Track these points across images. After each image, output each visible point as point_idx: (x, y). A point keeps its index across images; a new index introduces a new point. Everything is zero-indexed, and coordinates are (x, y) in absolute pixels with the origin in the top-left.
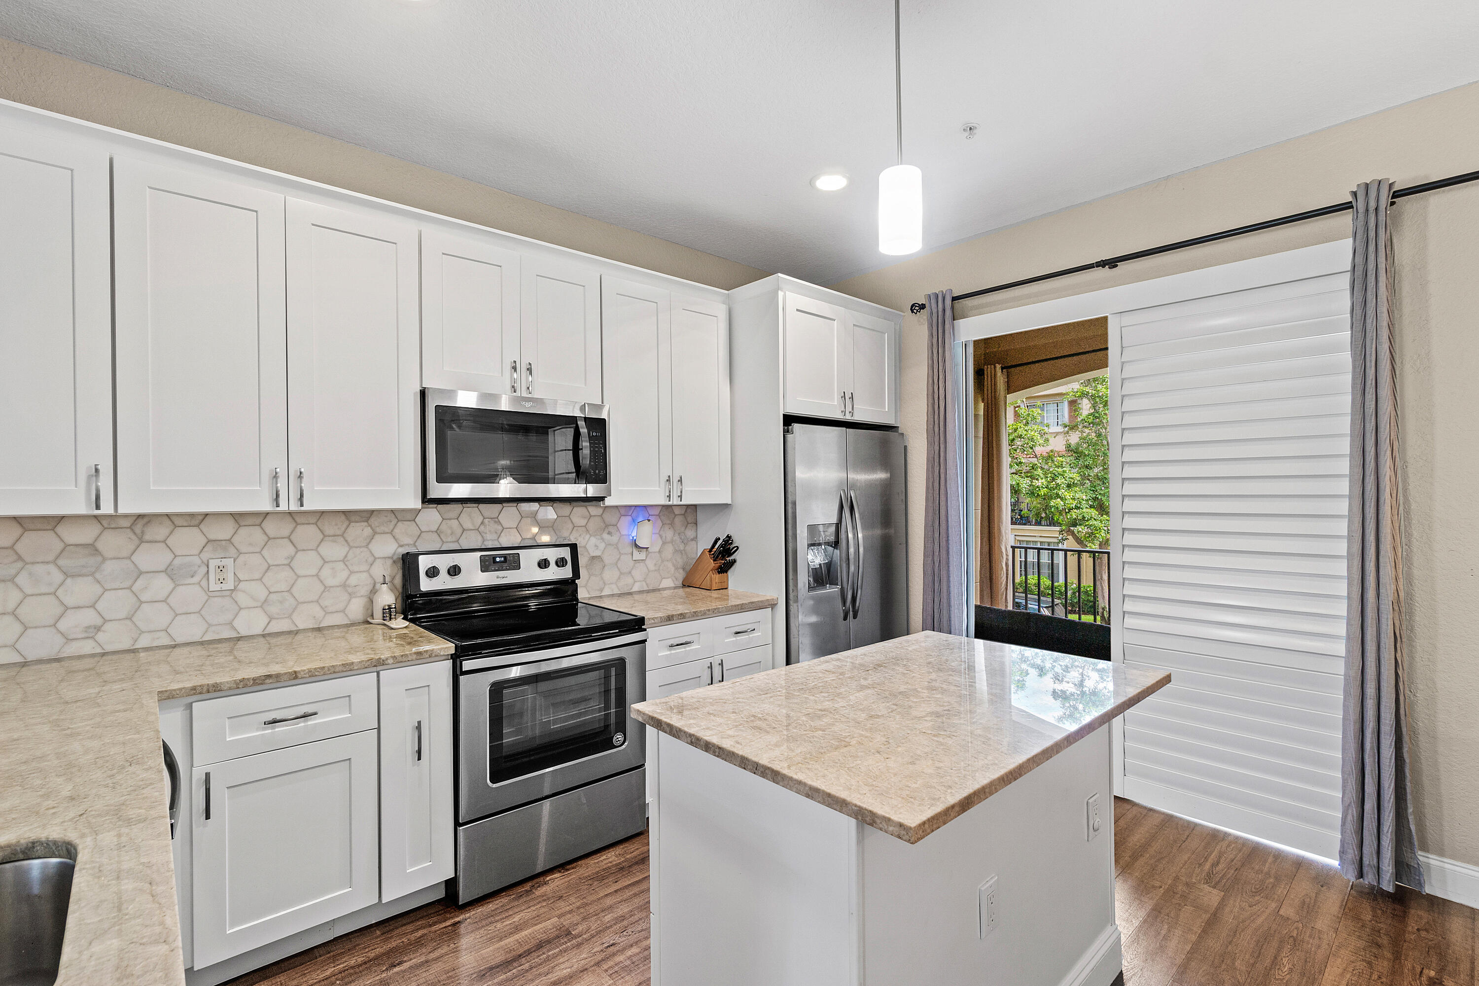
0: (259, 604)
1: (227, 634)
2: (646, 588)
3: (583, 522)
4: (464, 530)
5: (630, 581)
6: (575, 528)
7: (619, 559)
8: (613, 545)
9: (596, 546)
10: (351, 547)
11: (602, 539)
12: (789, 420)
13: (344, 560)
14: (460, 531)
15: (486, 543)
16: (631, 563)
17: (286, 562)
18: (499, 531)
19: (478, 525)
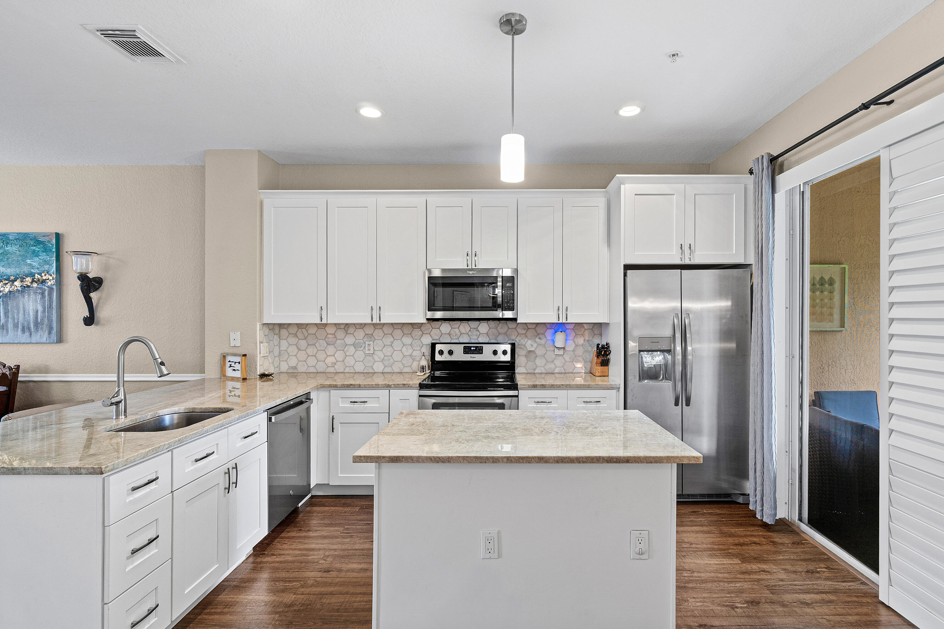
0: (381, 360)
1: (371, 371)
2: (563, 371)
3: (524, 332)
4: (461, 334)
5: (552, 366)
6: (519, 335)
7: (546, 353)
8: (542, 345)
9: (532, 345)
10: (414, 339)
11: (535, 341)
12: (627, 267)
13: (411, 345)
14: (459, 334)
15: (471, 340)
16: (554, 356)
17: (390, 344)
18: (478, 335)
19: (468, 331)
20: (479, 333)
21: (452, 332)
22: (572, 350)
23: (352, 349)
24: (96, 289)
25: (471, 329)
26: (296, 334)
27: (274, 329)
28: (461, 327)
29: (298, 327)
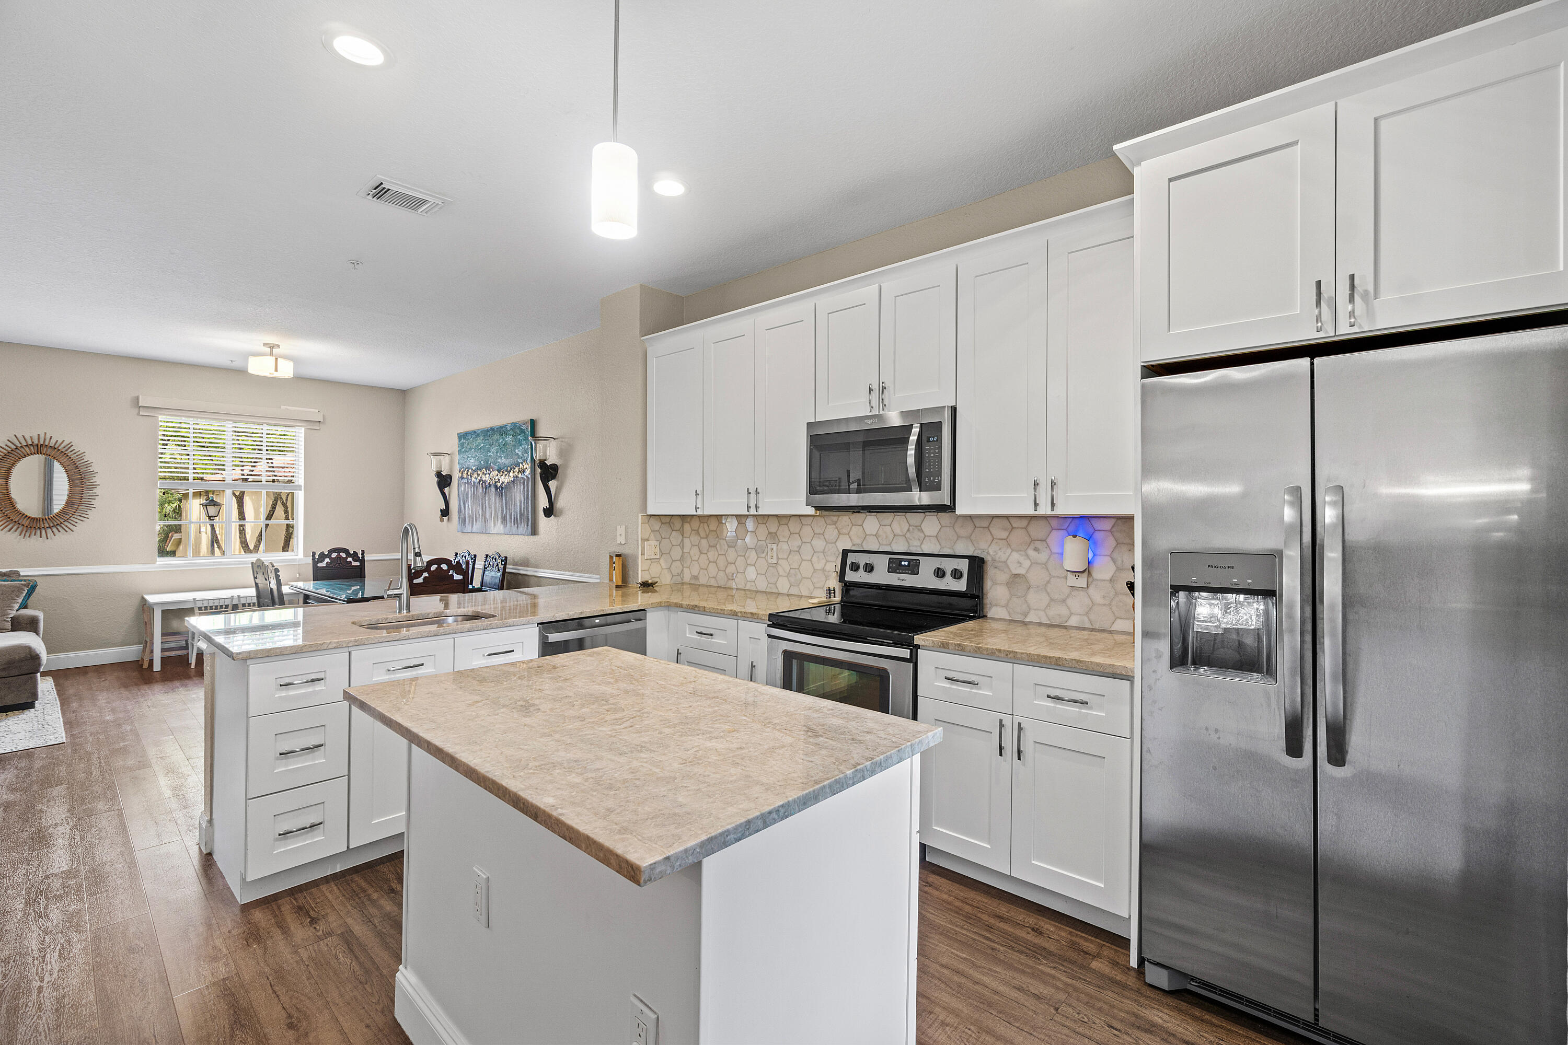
0: (786, 575)
1: (774, 590)
2: (1088, 625)
3: (1004, 534)
4: (895, 535)
5: (1064, 611)
6: (995, 541)
7: (1048, 582)
8: (1041, 564)
9: (1019, 562)
11: (1027, 555)
13: (823, 552)
14: (891, 536)
15: (911, 548)
16: (1067, 590)
17: (797, 550)
18: (922, 539)
19: (905, 532)
20: (922, 535)
21: (881, 532)
22: (1109, 579)
23: (753, 555)
24: (554, 477)
25: (911, 528)
26: (698, 531)
27: (673, 523)
28: (895, 525)
29: (700, 521)
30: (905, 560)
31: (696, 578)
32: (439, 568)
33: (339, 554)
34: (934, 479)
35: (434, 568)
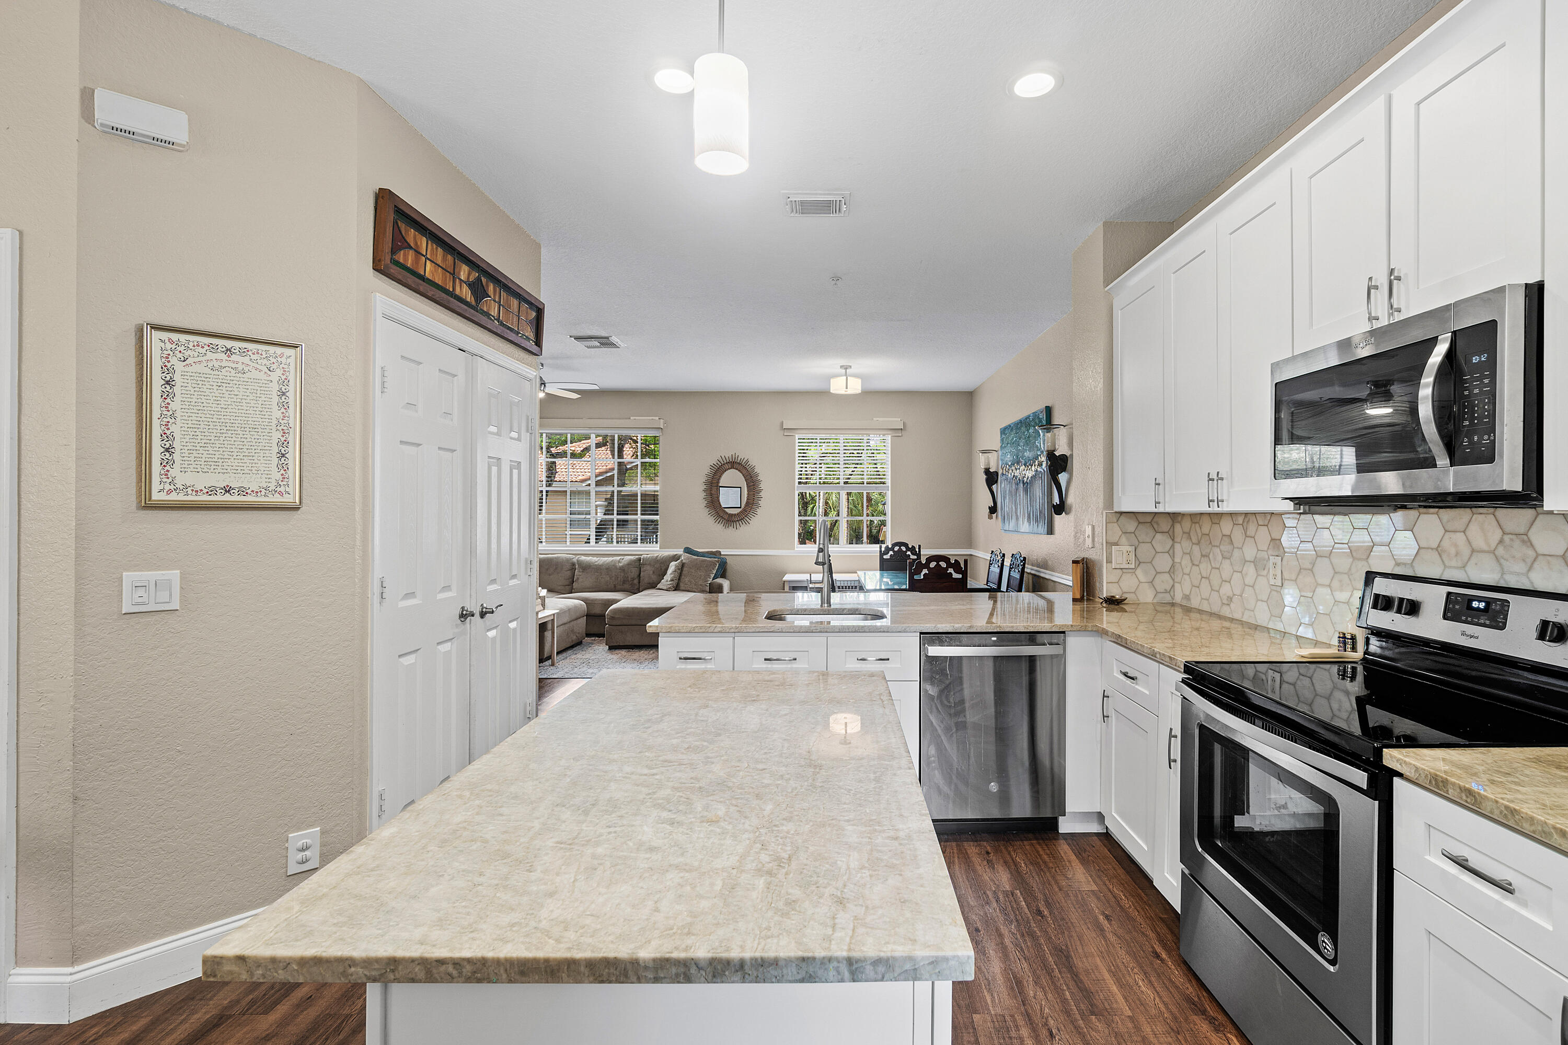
18: (1529, 561)
19: (1493, 545)
20: (1531, 553)
21: (1446, 544)
23: (1250, 570)
24: (1064, 469)
25: (1507, 538)
26: (1189, 533)
27: (1157, 523)
28: (1474, 531)
30: (1480, 599)
31: (1187, 597)
32: (938, 565)
33: (900, 548)
34: (1480, 438)
35: (933, 565)
